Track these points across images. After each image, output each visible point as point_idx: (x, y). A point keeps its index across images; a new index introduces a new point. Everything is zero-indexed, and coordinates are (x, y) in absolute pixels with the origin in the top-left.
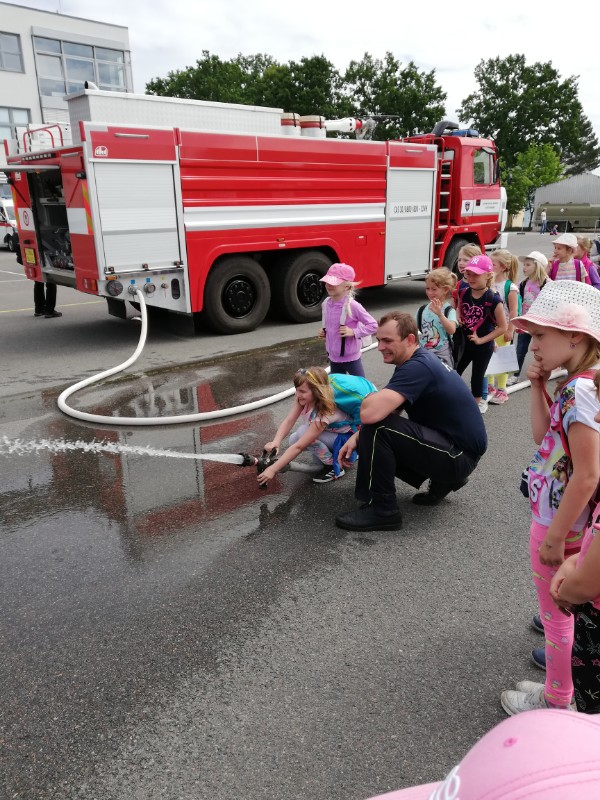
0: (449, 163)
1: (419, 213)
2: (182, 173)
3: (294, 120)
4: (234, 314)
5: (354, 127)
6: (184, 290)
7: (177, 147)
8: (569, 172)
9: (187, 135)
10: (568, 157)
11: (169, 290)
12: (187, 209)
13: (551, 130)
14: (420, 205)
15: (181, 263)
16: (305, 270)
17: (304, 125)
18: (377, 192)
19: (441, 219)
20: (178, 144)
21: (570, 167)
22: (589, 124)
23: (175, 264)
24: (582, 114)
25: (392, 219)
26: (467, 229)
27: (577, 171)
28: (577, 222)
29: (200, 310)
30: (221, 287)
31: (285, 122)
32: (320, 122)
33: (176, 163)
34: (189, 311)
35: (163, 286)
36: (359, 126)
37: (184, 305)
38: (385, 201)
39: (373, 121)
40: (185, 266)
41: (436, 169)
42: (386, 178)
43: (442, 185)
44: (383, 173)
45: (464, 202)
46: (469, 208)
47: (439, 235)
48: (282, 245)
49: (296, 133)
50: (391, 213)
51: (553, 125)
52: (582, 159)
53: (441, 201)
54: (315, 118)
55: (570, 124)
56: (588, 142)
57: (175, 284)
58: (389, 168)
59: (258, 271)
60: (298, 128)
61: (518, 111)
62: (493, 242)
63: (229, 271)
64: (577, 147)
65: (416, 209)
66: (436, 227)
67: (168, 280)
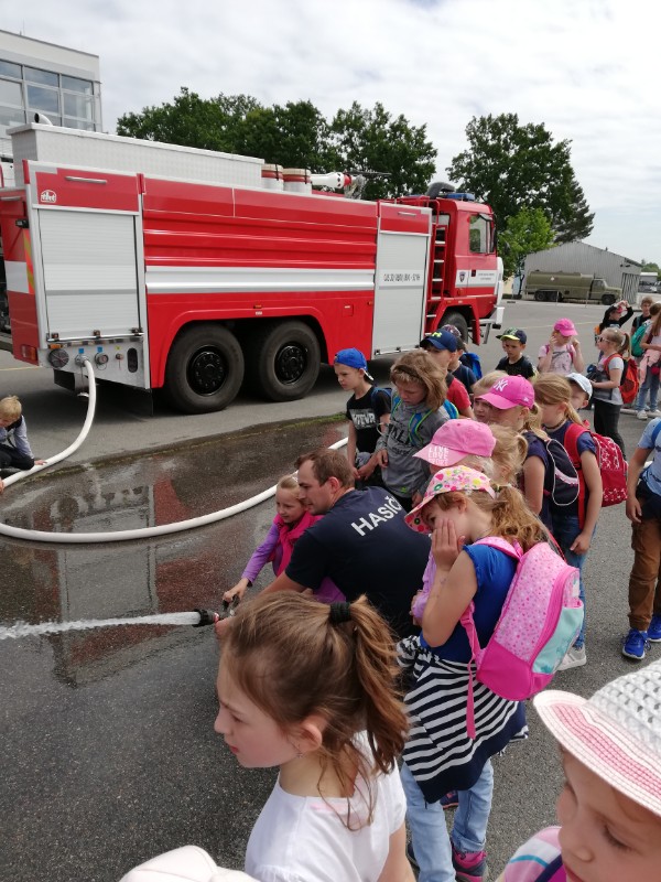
0: (443, 229)
1: (410, 283)
2: (146, 226)
3: (277, 172)
4: (201, 390)
5: (342, 183)
6: (142, 362)
7: (139, 196)
8: (560, 239)
9: (151, 182)
10: (559, 223)
11: (125, 362)
12: (149, 268)
13: (542, 195)
14: (411, 273)
15: (140, 330)
16: (284, 342)
17: (287, 179)
18: (365, 257)
19: (434, 289)
20: (141, 192)
21: (560, 234)
22: (580, 191)
23: (133, 331)
24: (574, 180)
25: (381, 288)
26: (460, 302)
27: (568, 239)
28: (567, 292)
29: (160, 386)
30: (187, 359)
31: (266, 174)
32: (306, 176)
33: (139, 213)
34: (147, 386)
35: (118, 357)
36: (348, 183)
37: (143, 379)
38: (374, 267)
39: (363, 178)
40: (144, 334)
41: (430, 235)
42: (376, 242)
43: (436, 252)
44: (374, 237)
45: (459, 272)
46: (463, 279)
47: (431, 307)
48: (259, 313)
49: (277, 187)
50: (381, 282)
51: (544, 189)
52: (571, 227)
53: (435, 270)
54: (301, 171)
55: (561, 189)
56: (579, 209)
57: (132, 355)
58: (380, 231)
59: (231, 342)
60: (281, 181)
61: (509, 172)
62: (488, 317)
63: (196, 341)
64: (568, 214)
65: (407, 277)
66: (429, 298)
67: (124, 350)
